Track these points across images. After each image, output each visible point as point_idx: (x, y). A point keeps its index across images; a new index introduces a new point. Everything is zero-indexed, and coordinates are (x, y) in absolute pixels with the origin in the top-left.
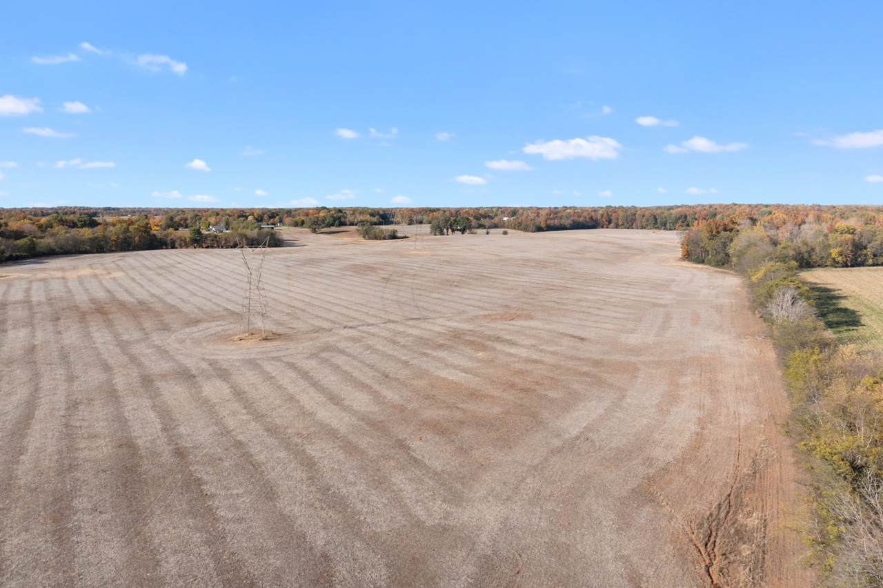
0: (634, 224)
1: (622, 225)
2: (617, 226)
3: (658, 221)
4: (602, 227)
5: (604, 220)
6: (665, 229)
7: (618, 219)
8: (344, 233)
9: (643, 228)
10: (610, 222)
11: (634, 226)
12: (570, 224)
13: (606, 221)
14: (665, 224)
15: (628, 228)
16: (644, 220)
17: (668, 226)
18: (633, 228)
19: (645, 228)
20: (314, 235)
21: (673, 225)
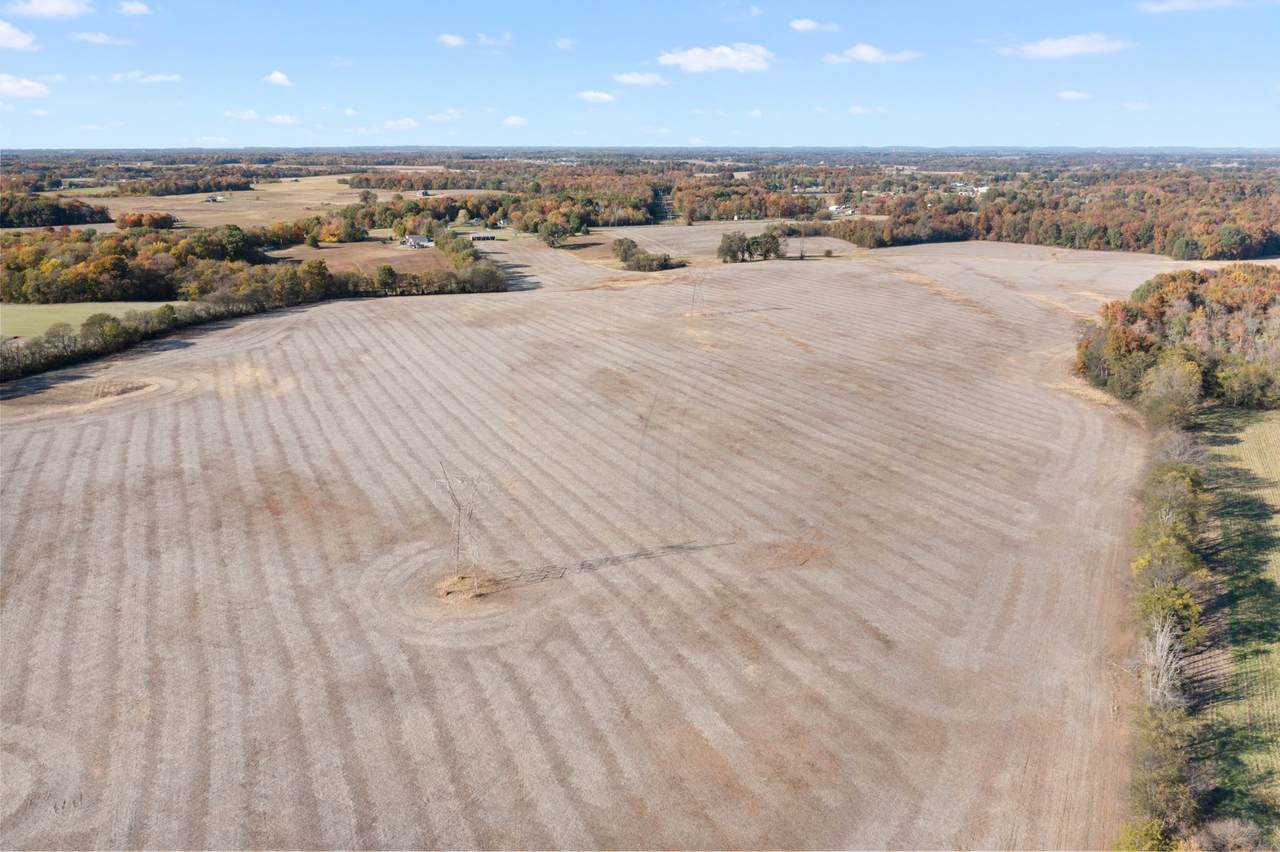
0: (1026, 236)
1: (1009, 236)
2: (999, 238)
3: (1063, 234)
4: (977, 238)
5: (980, 227)
6: (1073, 247)
7: (1001, 227)
8: (594, 247)
9: (1038, 242)
10: (989, 230)
11: (1025, 239)
12: (928, 235)
13: (983, 229)
14: (1072, 239)
15: (1016, 242)
16: (1040, 231)
17: (1077, 242)
18: (1023, 243)
19: (1041, 243)
20: (552, 251)
21: (1085, 241)
